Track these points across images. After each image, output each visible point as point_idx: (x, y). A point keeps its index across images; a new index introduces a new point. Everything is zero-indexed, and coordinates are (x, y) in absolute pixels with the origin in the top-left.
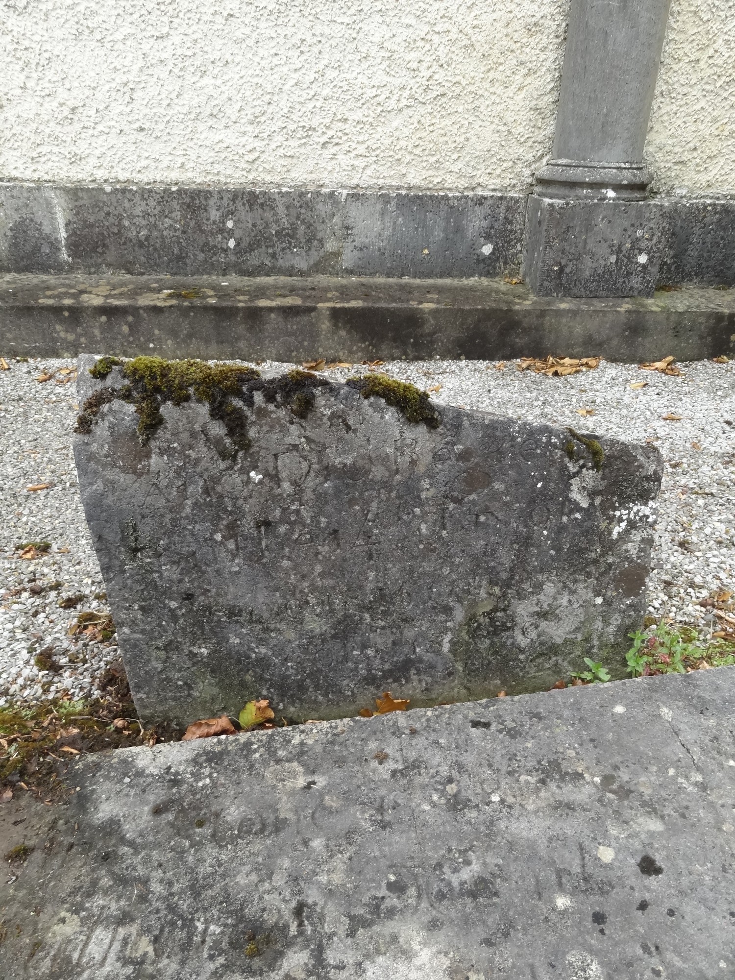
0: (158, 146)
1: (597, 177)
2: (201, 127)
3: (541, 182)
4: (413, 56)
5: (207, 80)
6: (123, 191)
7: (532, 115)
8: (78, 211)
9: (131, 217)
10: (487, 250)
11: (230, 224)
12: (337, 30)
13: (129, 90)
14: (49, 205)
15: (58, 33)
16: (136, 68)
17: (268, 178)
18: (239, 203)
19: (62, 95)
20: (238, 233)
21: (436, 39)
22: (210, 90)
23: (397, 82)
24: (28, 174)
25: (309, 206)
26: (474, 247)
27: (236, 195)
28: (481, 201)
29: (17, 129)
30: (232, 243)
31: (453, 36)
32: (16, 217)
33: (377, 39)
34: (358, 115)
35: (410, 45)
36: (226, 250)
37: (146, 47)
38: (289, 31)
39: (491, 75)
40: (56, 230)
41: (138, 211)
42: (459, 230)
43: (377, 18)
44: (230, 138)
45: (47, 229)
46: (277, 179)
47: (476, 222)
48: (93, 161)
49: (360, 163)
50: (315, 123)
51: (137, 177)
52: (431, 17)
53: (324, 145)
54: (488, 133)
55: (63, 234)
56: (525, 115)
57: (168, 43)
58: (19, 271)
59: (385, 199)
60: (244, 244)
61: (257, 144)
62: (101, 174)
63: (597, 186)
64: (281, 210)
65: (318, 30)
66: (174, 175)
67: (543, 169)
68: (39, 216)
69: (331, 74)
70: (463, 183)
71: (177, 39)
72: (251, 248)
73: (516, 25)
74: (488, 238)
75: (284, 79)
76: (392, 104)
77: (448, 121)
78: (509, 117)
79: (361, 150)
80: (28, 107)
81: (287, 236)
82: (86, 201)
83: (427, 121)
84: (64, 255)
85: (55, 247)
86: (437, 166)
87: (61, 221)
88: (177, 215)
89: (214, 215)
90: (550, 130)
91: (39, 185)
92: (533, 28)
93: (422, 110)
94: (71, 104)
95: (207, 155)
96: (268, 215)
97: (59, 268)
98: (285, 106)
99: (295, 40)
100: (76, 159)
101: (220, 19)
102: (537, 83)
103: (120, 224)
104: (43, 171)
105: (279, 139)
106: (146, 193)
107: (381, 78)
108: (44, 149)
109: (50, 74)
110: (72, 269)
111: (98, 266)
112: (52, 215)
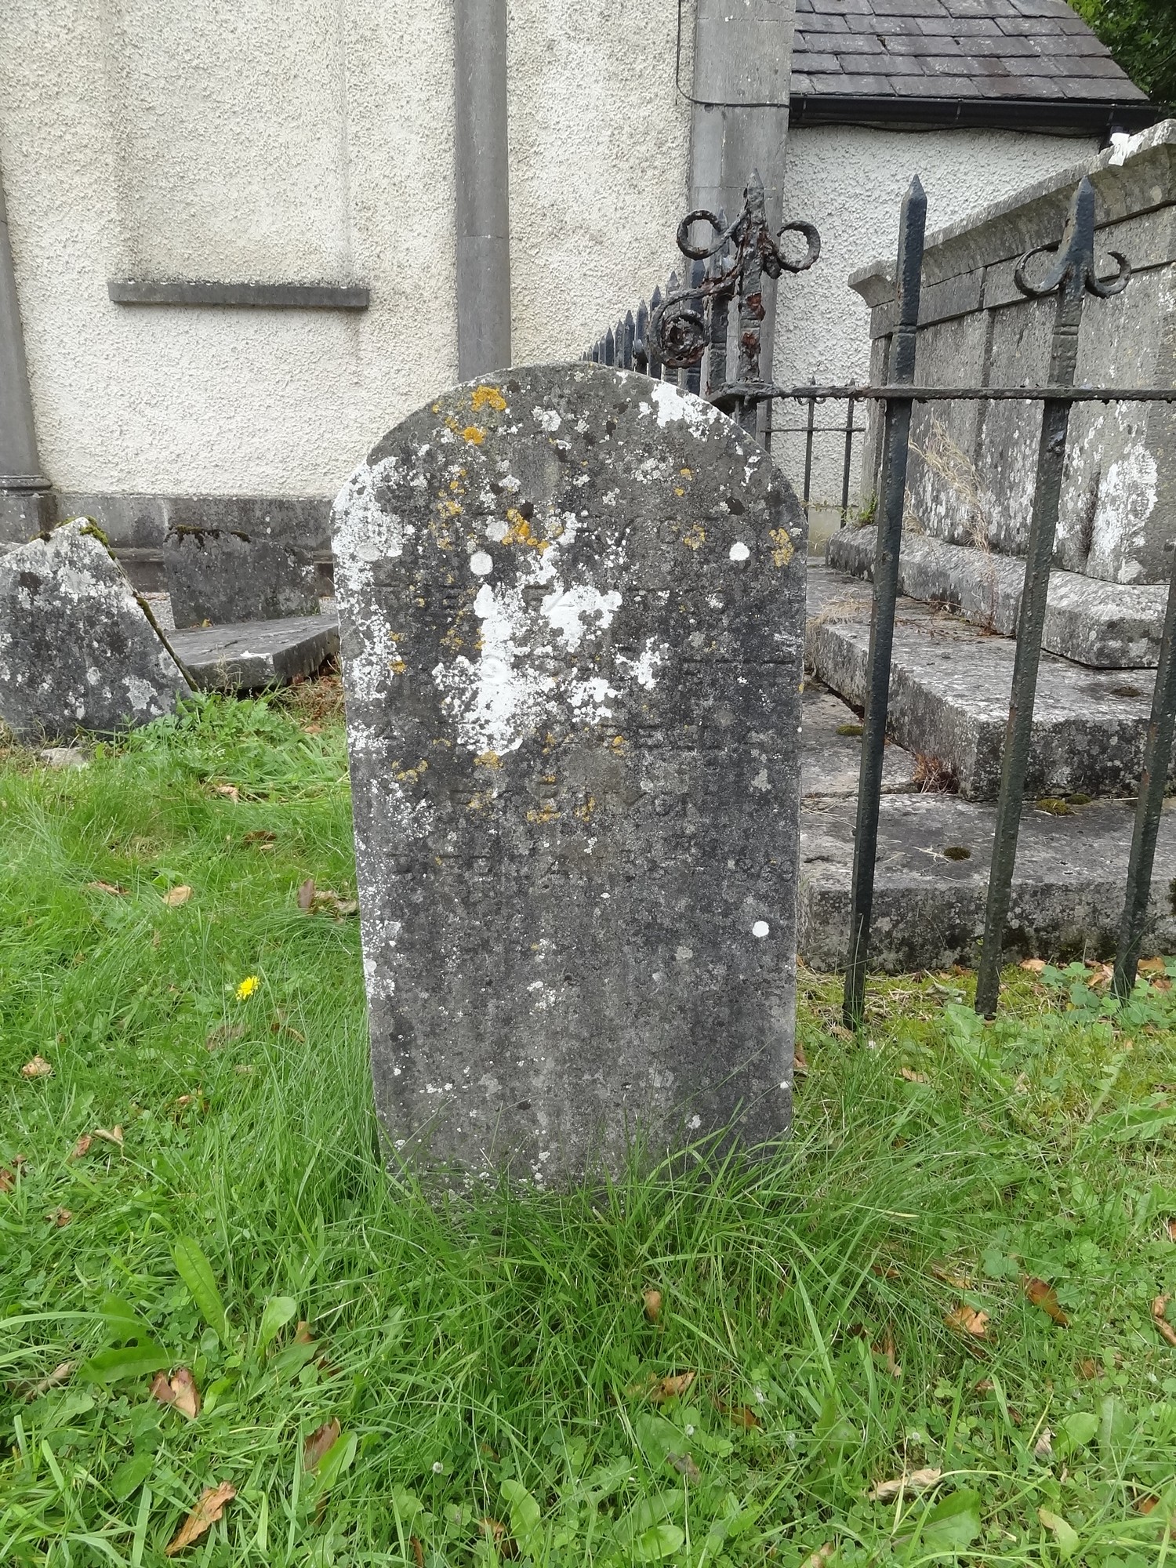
0: (227, 475)
2: (252, 464)
5: (255, 440)
6: (204, 501)
8: (176, 511)
9: (208, 515)
11: (268, 519)
12: (330, 413)
13: (210, 445)
14: (160, 508)
15: (173, 416)
16: (215, 433)
17: (291, 493)
18: (273, 507)
19: (172, 448)
20: (273, 525)
22: (257, 445)
24: (149, 491)
25: (315, 508)
27: (271, 502)
29: (145, 466)
30: (269, 531)
32: (140, 515)
34: (344, 457)
35: (372, 420)
36: (265, 535)
37: (221, 423)
38: (302, 414)
40: (162, 522)
41: (212, 512)
44: (269, 470)
45: (157, 522)
46: (297, 493)
48: (188, 483)
50: (319, 462)
51: (213, 492)
52: (383, 406)
53: (325, 474)
55: (166, 525)
57: (233, 421)
58: (138, 547)
60: (277, 531)
61: (285, 473)
62: (191, 491)
64: (299, 511)
65: (319, 412)
66: (235, 491)
68: (154, 514)
69: (327, 436)
71: (238, 419)
72: (281, 533)
75: (300, 438)
80: (152, 455)
81: (303, 526)
82: (182, 506)
87: (166, 518)
88: (236, 514)
89: (258, 514)
91: (155, 497)
94: (177, 452)
95: (255, 480)
96: (291, 514)
98: (301, 453)
99: (306, 418)
100: (177, 482)
101: (263, 408)
103: (201, 520)
104: (157, 489)
105: (297, 470)
106: (217, 501)
107: (356, 437)
108: (159, 477)
109: (166, 437)
112: (161, 513)
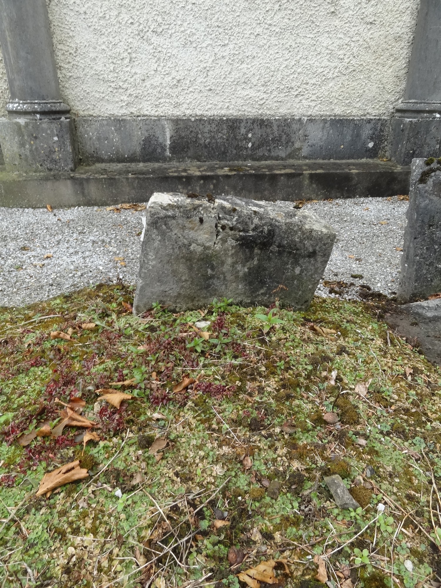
0: (217, 98)
1: (432, 107)
2: (239, 88)
3: (398, 111)
4: (341, 52)
5: (244, 66)
6: (200, 120)
7: (395, 79)
8: (177, 130)
9: (203, 133)
10: (371, 145)
11: (250, 135)
12: (307, 41)
13: (206, 71)
14: (163, 128)
15: (176, 44)
16: (211, 60)
17: (268, 113)
18: (255, 125)
19: (174, 74)
20: (253, 140)
21: (353, 44)
22: (245, 70)
23: (333, 65)
24: (153, 113)
25: (288, 125)
26: (365, 143)
27: (254, 121)
28: (369, 121)
29: (150, 91)
30: (250, 145)
31: (361, 43)
32: (146, 134)
33: (325, 45)
34: (313, 81)
35: (340, 48)
36: (247, 148)
37: (216, 50)
38: (284, 41)
39: (377, 61)
40: (165, 140)
41: (206, 130)
42: (358, 135)
43: (326, 35)
44: (252, 93)
45: (161, 140)
46: (272, 113)
47: (367, 131)
48: (185, 106)
49: (313, 104)
50: (293, 85)
51: (205, 113)
52: (351, 34)
53: (296, 96)
54: (374, 88)
55: (168, 142)
56: (391, 80)
57: (227, 48)
58: (144, 161)
59: (325, 121)
60: (256, 145)
61: (265, 96)
62: (188, 112)
63: (431, 112)
64: (275, 128)
65: (298, 41)
66: (223, 112)
67: (400, 105)
68: (158, 133)
69: (302, 62)
70: (361, 112)
71: (231, 46)
72: (259, 147)
73: (390, 37)
74: (372, 139)
75: (280, 64)
76: (330, 75)
77: (355, 83)
78: (384, 81)
79: (314, 97)
80: (157, 80)
81: (277, 141)
82: (182, 125)
83: (346, 83)
84: (168, 153)
85: (163, 149)
86: (348, 105)
87: (168, 135)
88: (225, 131)
89: (243, 131)
90: (403, 86)
91: (159, 118)
92: (398, 39)
93: (344, 78)
94: (178, 78)
95: (240, 102)
96: (269, 130)
97: (165, 159)
98: (279, 77)
99: (287, 46)
100: (177, 105)
101: (253, 36)
102: (398, 64)
103: (197, 137)
104: (160, 112)
105: (275, 93)
106: (211, 121)
107: (326, 63)
108: (162, 101)
109: (169, 64)
110: (171, 159)
111: (183, 158)
112: (164, 133)
